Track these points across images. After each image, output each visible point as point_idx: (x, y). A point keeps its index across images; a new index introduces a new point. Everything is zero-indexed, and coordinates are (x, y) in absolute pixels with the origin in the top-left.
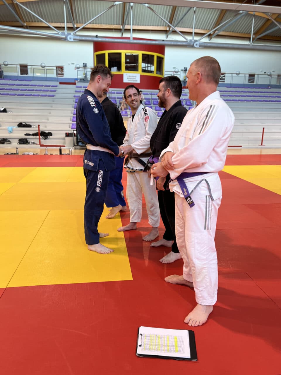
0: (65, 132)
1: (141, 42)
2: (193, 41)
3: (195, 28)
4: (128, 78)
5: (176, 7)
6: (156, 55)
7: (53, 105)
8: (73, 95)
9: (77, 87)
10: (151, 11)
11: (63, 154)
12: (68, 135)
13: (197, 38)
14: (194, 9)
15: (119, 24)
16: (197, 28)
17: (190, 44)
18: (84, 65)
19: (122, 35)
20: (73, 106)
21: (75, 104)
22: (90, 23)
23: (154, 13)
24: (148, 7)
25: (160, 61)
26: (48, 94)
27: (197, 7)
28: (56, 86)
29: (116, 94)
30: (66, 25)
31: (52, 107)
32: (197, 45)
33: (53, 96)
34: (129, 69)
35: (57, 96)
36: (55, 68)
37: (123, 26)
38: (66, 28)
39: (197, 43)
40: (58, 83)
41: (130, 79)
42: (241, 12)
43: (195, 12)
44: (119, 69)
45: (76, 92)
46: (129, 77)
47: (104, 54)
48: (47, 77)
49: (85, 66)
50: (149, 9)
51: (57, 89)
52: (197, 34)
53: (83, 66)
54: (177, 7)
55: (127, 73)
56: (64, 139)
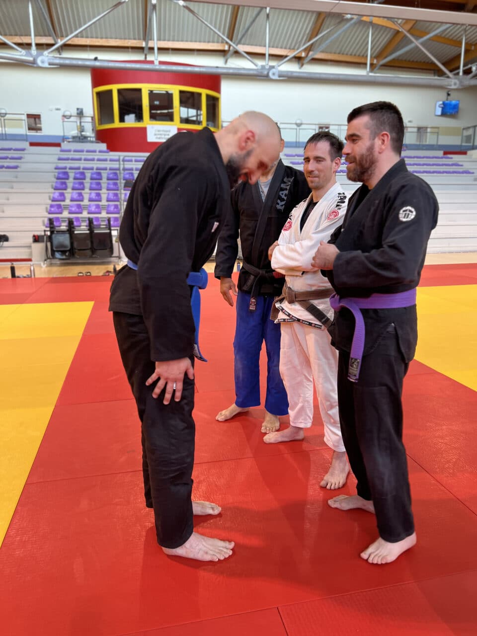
0: (31, 234)
1: (174, 68)
2: (267, 67)
3: (269, 47)
4: (155, 135)
5: (238, 7)
6: (204, 92)
7: (15, 185)
8: (54, 166)
9: (62, 151)
10: (191, 15)
11: (18, 277)
12: (37, 239)
13: (273, 63)
14: (266, 11)
15: (139, 39)
16: (273, 47)
17: (262, 72)
18: (79, 112)
19: (146, 58)
20: (52, 185)
21: (56, 182)
22: (76, 36)
23: (195, 19)
24: (184, 6)
25: (213, 105)
26: (6, 164)
27: (271, 8)
28: (23, 150)
29: (134, 163)
30: (33, 40)
31: (12, 188)
32: (274, 74)
33: (16, 167)
34: (157, 118)
35: (24, 166)
36: (24, 117)
37: (145, 42)
38: (34, 45)
39: (273, 70)
40: (27, 144)
41: (159, 136)
42: (349, 16)
43: (268, 16)
44: (139, 117)
45: (60, 159)
46: (157, 133)
47: (110, 92)
48: (6, 134)
49: (80, 114)
50: (187, 11)
51: (24, 154)
52: (273, 56)
53: (78, 114)
54: (241, 8)
55: (152, 124)
56: (30, 247)
